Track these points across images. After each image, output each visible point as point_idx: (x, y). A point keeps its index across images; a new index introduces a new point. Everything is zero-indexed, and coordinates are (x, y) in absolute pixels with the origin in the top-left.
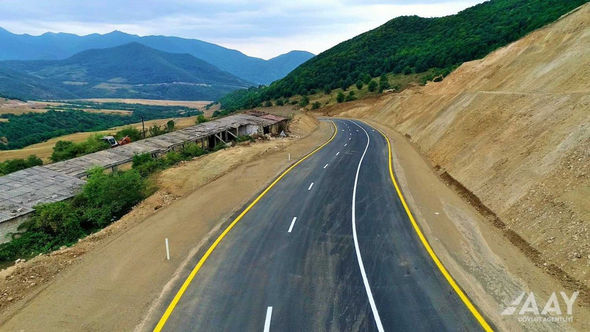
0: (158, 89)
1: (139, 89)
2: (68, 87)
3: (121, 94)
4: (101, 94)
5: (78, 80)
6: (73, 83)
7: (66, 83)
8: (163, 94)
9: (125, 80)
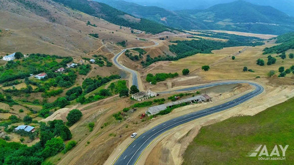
0: (247, 26)
1: (237, 25)
2: (205, 23)
3: (227, 28)
4: (218, 28)
5: (210, 19)
6: (207, 21)
7: (205, 21)
8: (249, 29)
9: (231, 20)
